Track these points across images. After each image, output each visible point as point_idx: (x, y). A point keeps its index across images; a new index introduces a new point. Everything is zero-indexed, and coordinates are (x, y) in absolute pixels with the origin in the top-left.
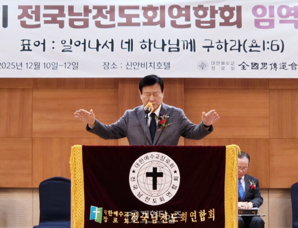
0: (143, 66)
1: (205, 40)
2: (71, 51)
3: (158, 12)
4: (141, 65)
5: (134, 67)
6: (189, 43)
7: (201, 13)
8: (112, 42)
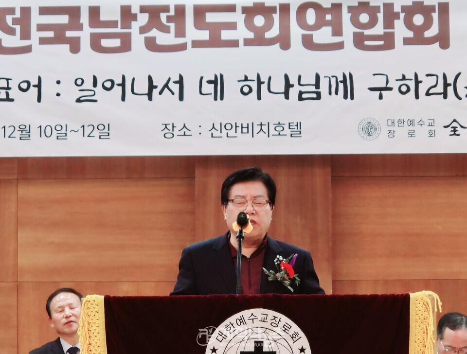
0: (245, 130)
1: (374, 75)
2: (95, 101)
3: (276, 17)
4: (242, 128)
5: (227, 134)
6: (341, 82)
7: (364, 18)
8: (180, 82)
